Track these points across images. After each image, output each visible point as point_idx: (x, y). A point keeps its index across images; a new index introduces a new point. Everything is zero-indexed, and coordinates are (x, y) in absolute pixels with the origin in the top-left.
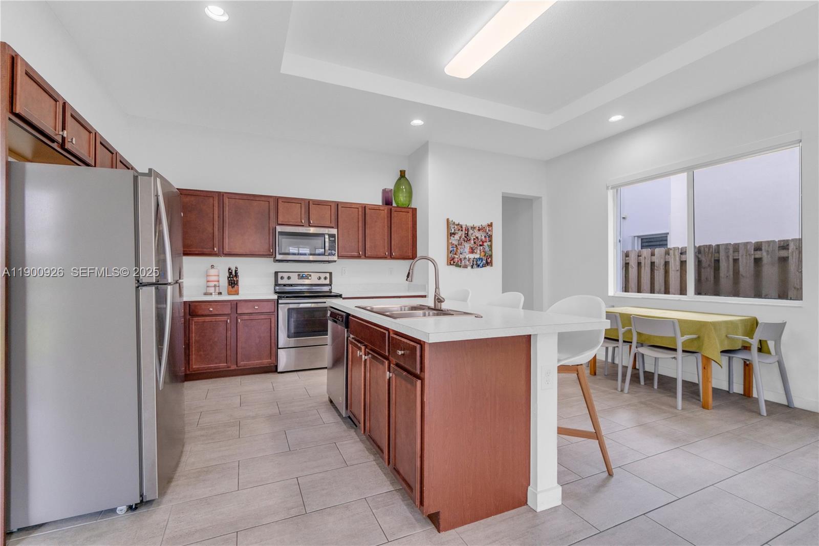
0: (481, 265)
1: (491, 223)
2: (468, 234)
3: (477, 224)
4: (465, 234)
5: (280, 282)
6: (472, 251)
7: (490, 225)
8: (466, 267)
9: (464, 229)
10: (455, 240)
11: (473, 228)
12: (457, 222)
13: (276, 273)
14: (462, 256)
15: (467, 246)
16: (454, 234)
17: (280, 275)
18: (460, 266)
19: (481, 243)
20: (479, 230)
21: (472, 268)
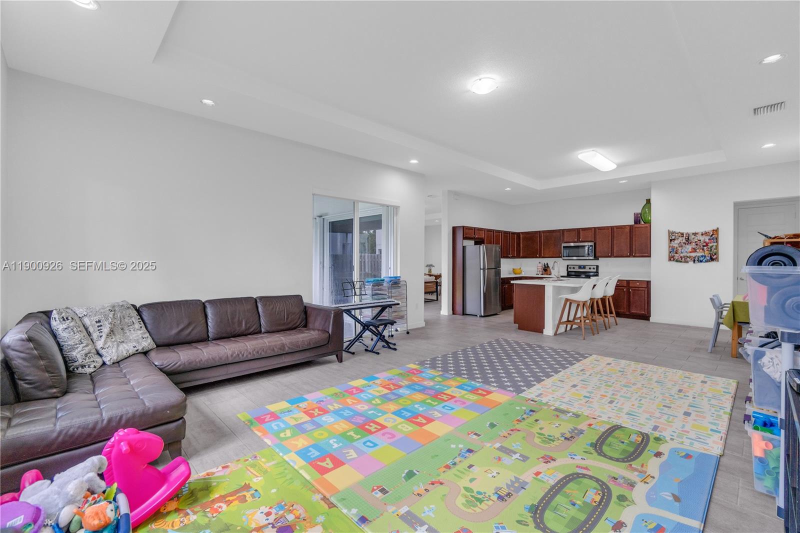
0: (704, 260)
1: (718, 228)
2: (688, 238)
3: (700, 230)
4: (686, 239)
5: (569, 270)
6: (694, 250)
7: (716, 231)
8: (687, 262)
9: (684, 236)
10: (675, 244)
11: (695, 234)
12: (677, 231)
13: (568, 266)
14: (682, 255)
15: (689, 248)
16: (674, 240)
17: (569, 266)
18: (681, 262)
19: (705, 244)
20: (702, 235)
21: (694, 263)
